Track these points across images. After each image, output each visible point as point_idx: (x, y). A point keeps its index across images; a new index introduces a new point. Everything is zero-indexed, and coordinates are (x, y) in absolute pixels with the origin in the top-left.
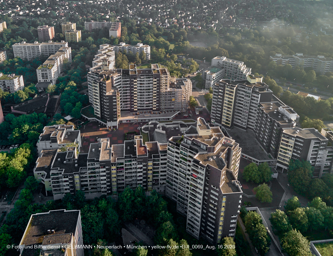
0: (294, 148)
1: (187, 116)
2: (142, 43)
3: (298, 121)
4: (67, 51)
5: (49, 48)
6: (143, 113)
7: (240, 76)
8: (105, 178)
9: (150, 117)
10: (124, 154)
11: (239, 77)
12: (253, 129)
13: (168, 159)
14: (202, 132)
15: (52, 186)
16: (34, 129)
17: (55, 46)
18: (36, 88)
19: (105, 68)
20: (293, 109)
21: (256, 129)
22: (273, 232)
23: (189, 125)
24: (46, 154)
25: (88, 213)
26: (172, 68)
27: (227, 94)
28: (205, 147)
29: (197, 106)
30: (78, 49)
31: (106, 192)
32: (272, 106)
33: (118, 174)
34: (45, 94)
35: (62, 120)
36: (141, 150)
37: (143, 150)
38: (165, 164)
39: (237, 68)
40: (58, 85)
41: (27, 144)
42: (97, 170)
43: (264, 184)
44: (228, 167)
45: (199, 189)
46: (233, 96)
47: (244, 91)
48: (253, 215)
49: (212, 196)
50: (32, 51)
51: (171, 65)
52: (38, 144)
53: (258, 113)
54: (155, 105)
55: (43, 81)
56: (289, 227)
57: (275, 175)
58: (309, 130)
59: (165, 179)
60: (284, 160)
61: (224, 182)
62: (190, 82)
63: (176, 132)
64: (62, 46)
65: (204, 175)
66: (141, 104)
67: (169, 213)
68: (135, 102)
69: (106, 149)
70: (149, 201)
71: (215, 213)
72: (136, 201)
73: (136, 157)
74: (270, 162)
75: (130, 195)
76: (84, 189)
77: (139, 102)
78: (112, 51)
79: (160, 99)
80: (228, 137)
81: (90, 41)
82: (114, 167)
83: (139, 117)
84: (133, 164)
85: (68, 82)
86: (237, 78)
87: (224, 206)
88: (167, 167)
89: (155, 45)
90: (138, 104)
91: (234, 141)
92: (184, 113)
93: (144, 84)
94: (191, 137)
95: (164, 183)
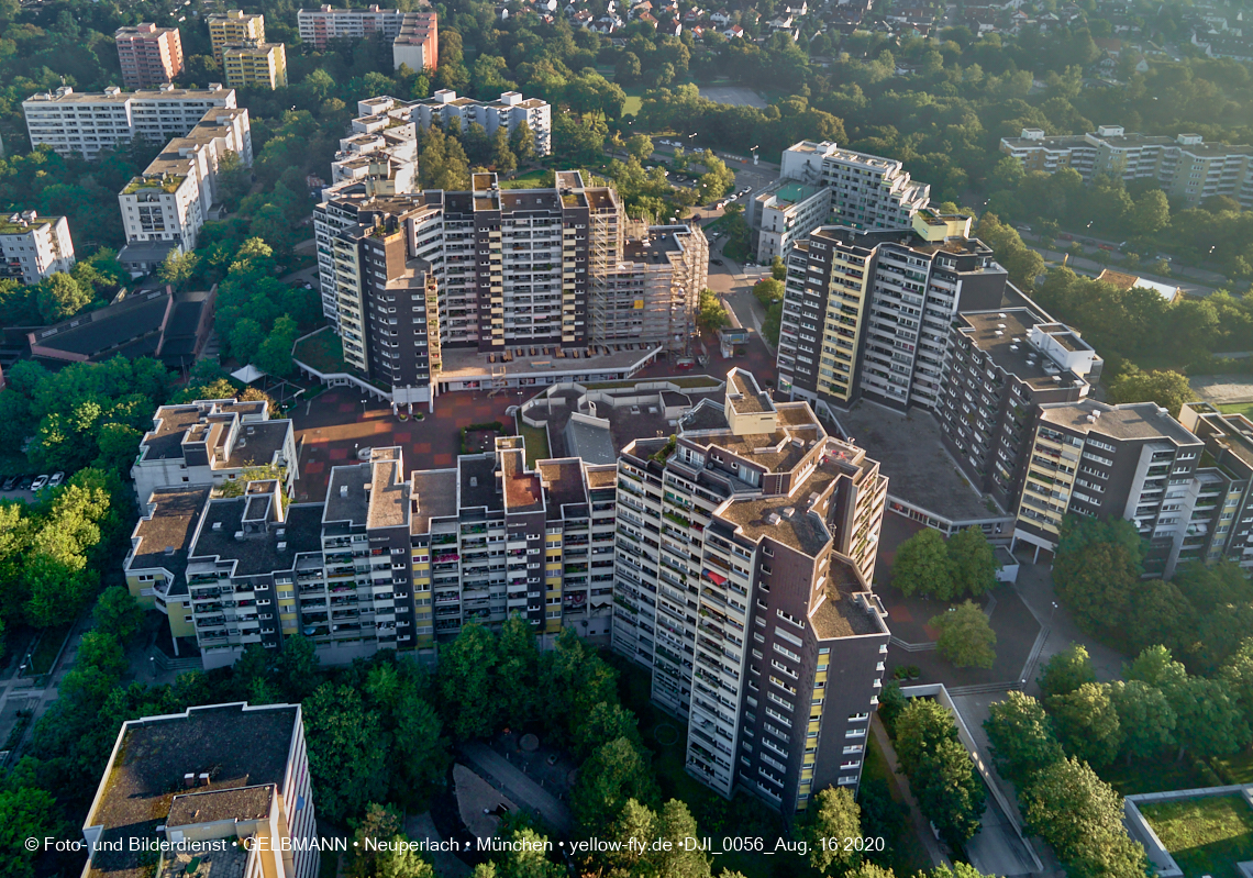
0: (1080, 475)
1: (690, 365)
2: (518, 91)
3: (1096, 378)
4: (232, 124)
5: (163, 112)
6: (527, 353)
7: (888, 214)
8: (389, 589)
9: (553, 368)
10: (459, 503)
11: (883, 217)
12: (931, 409)
13: (618, 520)
14: (744, 423)
15: (194, 620)
16: (118, 417)
17: (188, 104)
18: (121, 263)
19: (381, 187)
20: (1078, 335)
21: (943, 408)
22: (997, 769)
23: (696, 398)
24: (169, 508)
25: (330, 713)
26: (635, 187)
27: (837, 280)
28: (753, 477)
29: (727, 328)
30: (277, 116)
31: (392, 638)
32: (1002, 326)
33: (437, 576)
34: (155, 287)
35: (223, 382)
36: (519, 488)
37: (527, 489)
38: (609, 536)
39: (877, 185)
40: (204, 251)
41: (96, 471)
42: (358, 562)
43: (968, 602)
44: (838, 545)
45: (734, 624)
46: (859, 289)
47: (903, 272)
48: (927, 713)
49: (778, 648)
50: (100, 124)
51: (631, 173)
52: (135, 472)
53: (951, 350)
54: (571, 323)
55: (147, 239)
56: (1052, 749)
57: (1009, 573)
58: (1136, 409)
59: (608, 591)
60: (1041, 517)
61: (824, 597)
62: (699, 239)
63: (649, 421)
64: (212, 105)
65: (751, 576)
66: (517, 321)
67: (623, 709)
68: (496, 316)
69: (390, 487)
70: (550, 669)
71: (789, 706)
72: (503, 670)
73: (502, 516)
74: (990, 525)
75: (481, 648)
76: (313, 631)
77: (511, 315)
78: (406, 123)
79: (591, 301)
80: (841, 438)
81: (320, 86)
82: (421, 552)
83: (510, 370)
84: (492, 539)
85: (242, 241)
86: (878, 220)
87: (821, 684)
88: (616, 549)
89: (570, 99)
90: (506, 320)
91: (861, 453)
92: (677, 352)
93: (527, 246)
94: (705, 441)
95: (604, 605)
